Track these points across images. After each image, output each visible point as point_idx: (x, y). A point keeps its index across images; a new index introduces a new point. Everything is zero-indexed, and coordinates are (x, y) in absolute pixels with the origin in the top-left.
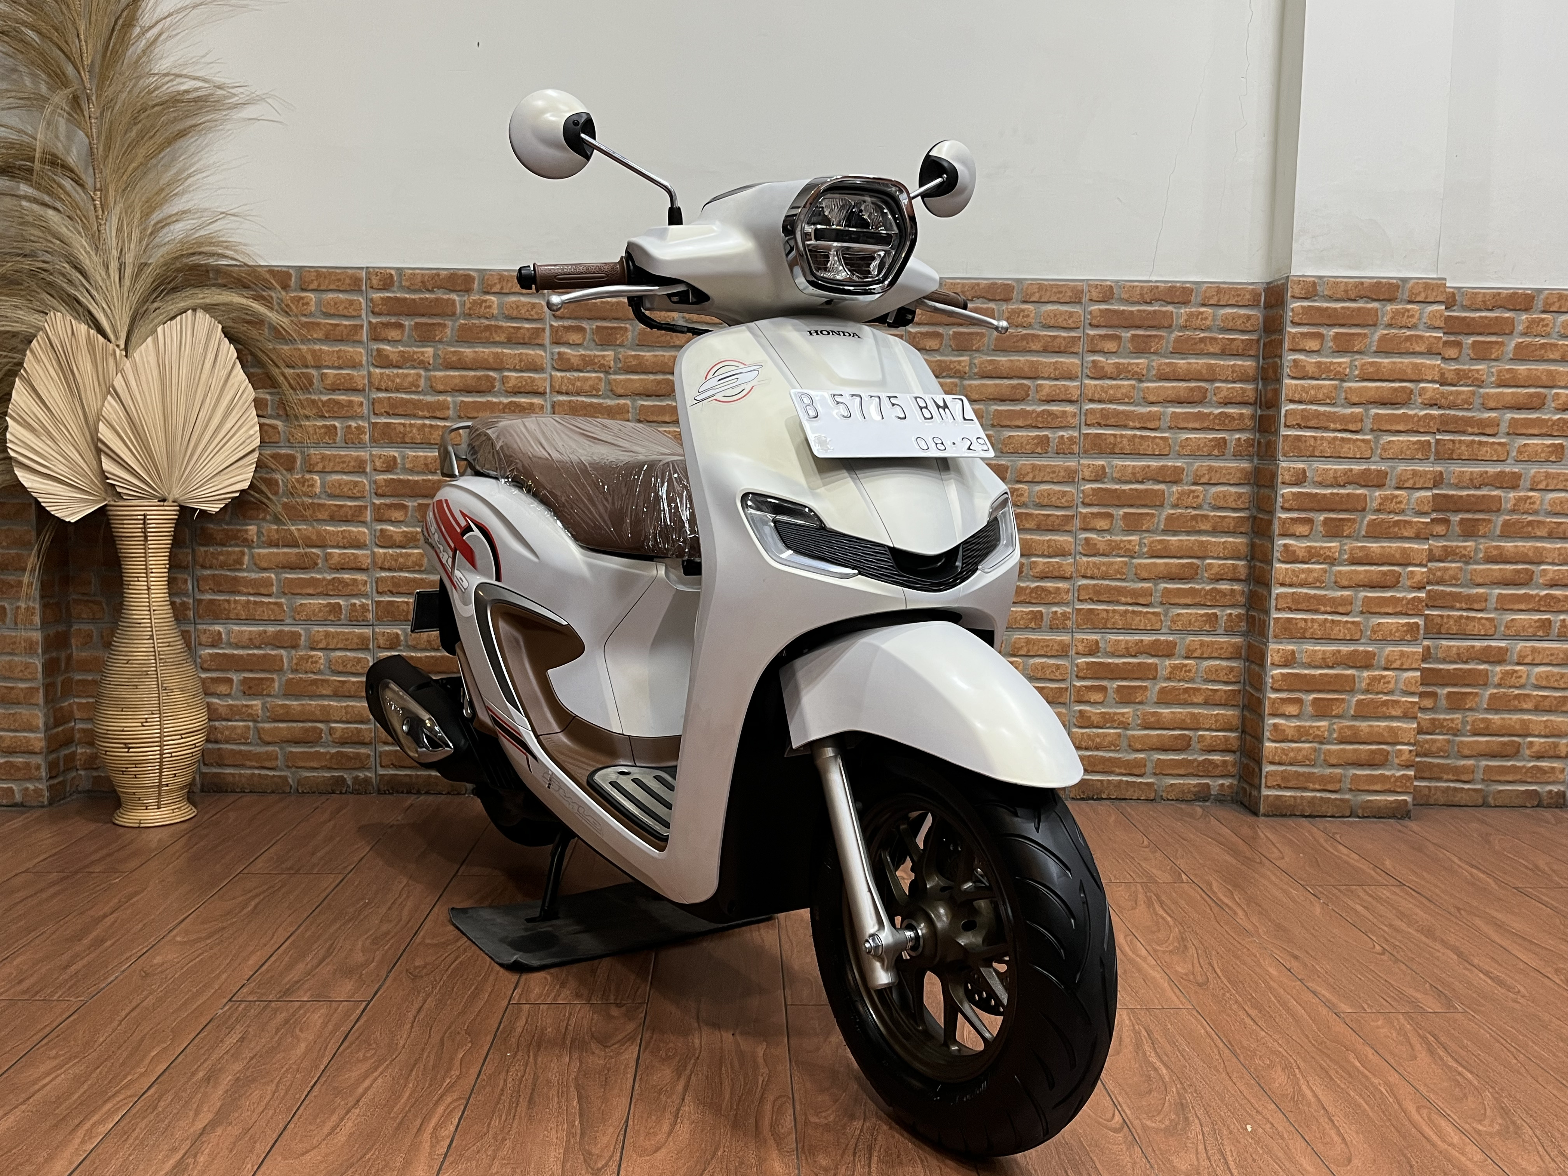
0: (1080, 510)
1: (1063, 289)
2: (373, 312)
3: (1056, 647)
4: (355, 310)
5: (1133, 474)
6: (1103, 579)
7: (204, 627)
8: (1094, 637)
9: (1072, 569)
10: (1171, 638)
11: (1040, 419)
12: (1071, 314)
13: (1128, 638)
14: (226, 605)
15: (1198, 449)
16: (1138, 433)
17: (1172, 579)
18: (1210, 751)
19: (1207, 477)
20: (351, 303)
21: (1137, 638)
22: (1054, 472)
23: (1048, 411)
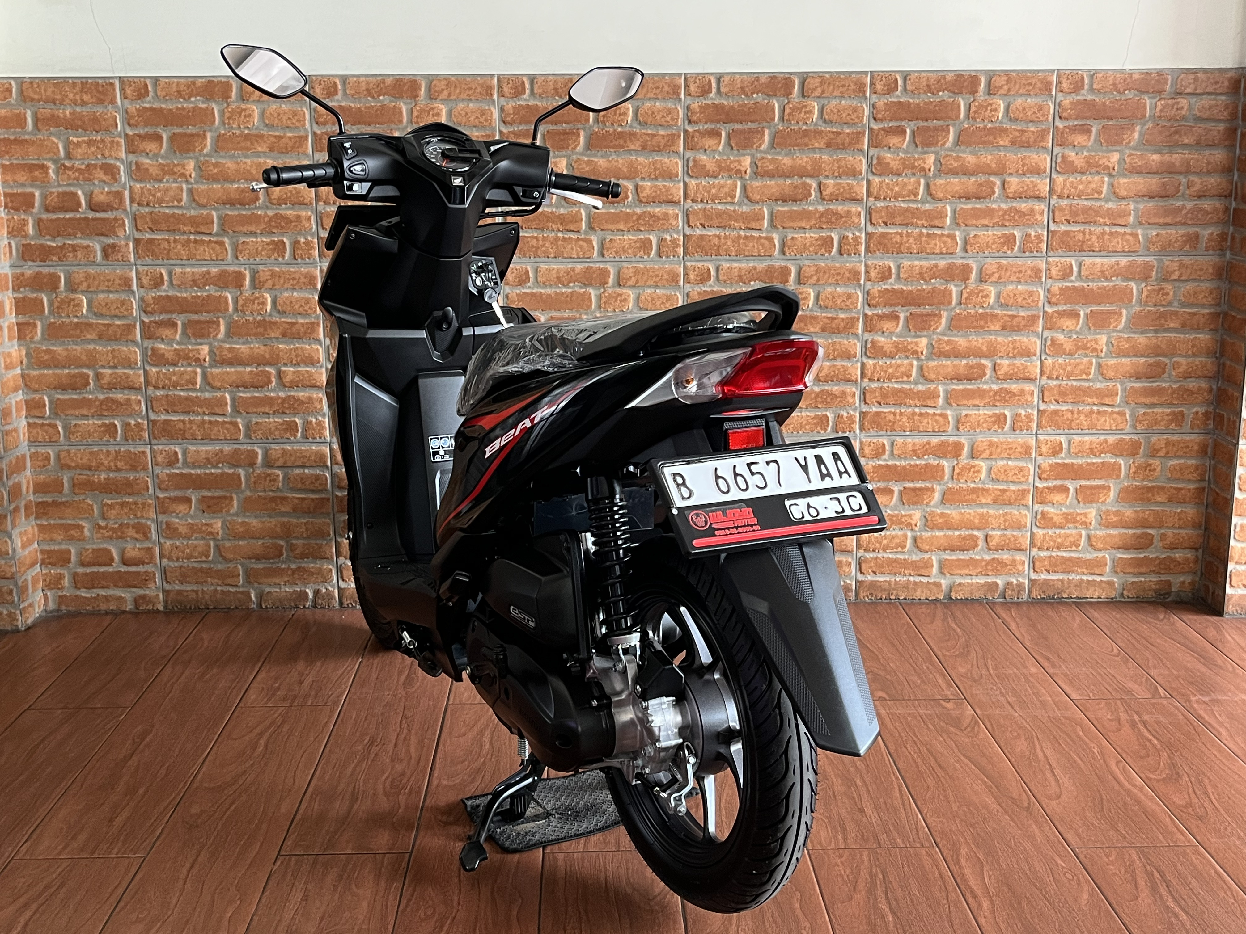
0: (1046, 309)
1: (1033, 81)
2: (317, 123)
3: (1019, 450)
4: (298, 121)
5: (1102, 272)
6: (1069, 379)
7: (160, 447)
8: (1057, 437)
9: (1038, 371)
10: (1135, 437)
11: (1007, 217)
12: (1041, 108)
13: (1093, 438)
14: (181, 425)
15: (1169, 244)
16: (1107, 229)
17: (1138, 377)
18: (1172, 549)
19: (1177, 273)
20: (295, 114)
21: (1102, 438)
22: (1020, 272)
23: (1015, 208)
